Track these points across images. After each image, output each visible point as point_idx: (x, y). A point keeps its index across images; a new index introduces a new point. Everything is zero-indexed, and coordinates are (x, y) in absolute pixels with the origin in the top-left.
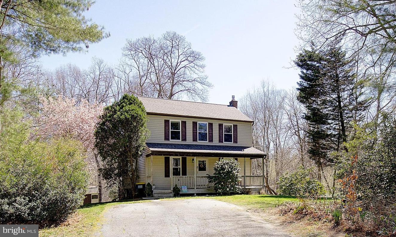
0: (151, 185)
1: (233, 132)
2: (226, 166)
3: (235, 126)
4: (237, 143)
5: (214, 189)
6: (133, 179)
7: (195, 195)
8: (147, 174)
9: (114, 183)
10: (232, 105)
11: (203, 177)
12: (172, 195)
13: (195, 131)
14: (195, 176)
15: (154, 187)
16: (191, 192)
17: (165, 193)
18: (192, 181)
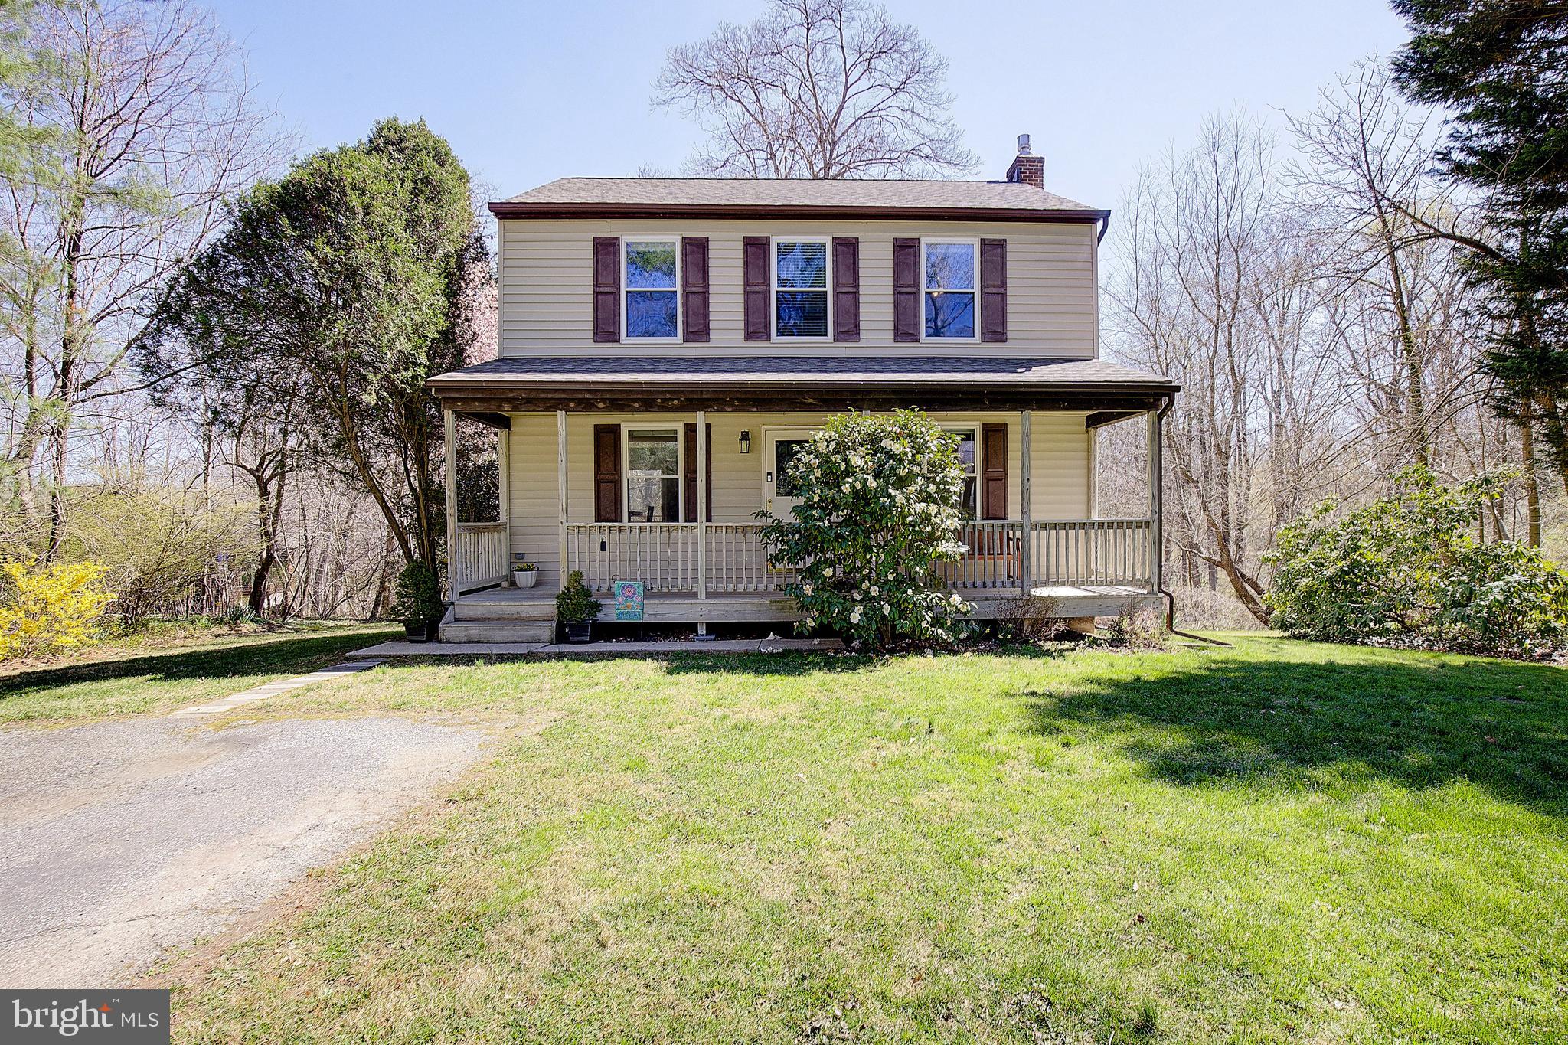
1: (982, 278)
3: (995, 249)
4: (1005, 340)
7: (702, 631)
10: (1015, 178)
11: (747, 529)
12: (546, 631)
13: (757, 289)
14: (702, 520)
16: (673, 612)
17: (521, 619)
18: (683, 552)
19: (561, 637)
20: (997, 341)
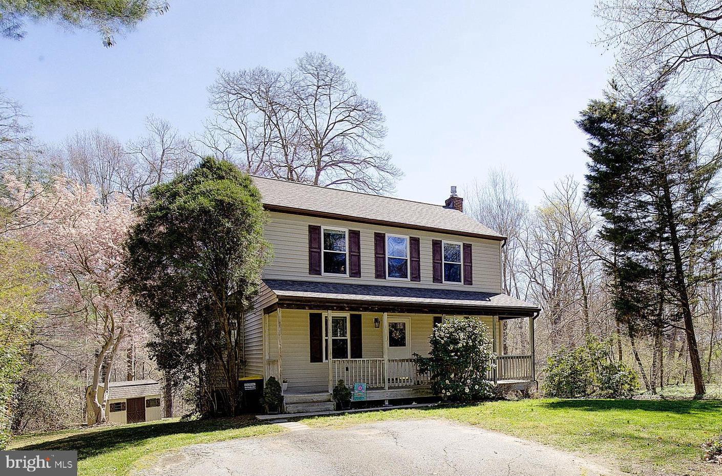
0: (277, 383)
1: (464, 259)
2: (462, 335)
3: (468, 248)
4: (472, 284)
5: (431, 389)
6: (232, 369)
7: (387, 403)
8: (267, 354)
9: (185, 378)
10: (451, 205)
11: (403, 360)
12: (331, 406)
13: (380, 256)
14: (386, 357)
15: (284, 386)
16: (376, 396)
17: (314, 402)
18: (379, 371)
19: (338, 408)
20: (469, 284)
